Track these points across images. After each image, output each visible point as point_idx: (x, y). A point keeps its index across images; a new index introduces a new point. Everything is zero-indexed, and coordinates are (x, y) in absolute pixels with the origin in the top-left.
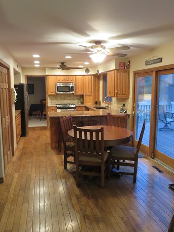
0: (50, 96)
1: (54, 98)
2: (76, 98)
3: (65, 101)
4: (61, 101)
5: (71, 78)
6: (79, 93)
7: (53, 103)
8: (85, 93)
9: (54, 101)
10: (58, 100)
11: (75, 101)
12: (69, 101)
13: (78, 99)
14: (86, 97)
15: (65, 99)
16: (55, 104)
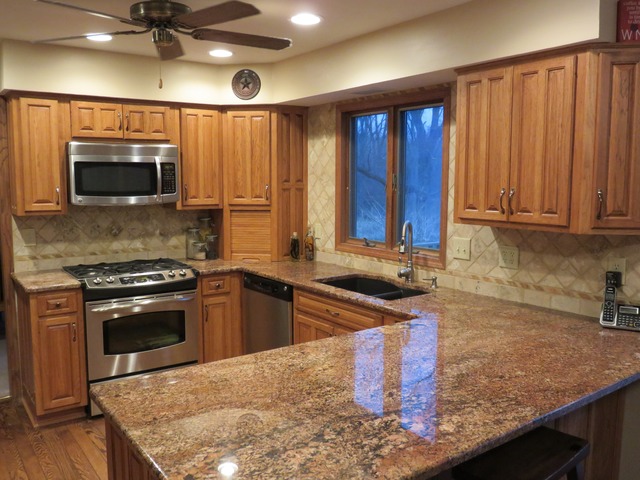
0: (28, 220)
1: (49, 232)
2: (175, 224)
3: (116, 245)
4: (94, 247)
5: (155, 118)
6: (200, 200)
7: (45, 264)
8: (229, 199)
9: (50, 249)
10: (76, 240)
11: (174, 241)
12: (138, 244)
13: (187, 231)
14: (237, 219)
15: (115, 233)
16: (58, 263)
